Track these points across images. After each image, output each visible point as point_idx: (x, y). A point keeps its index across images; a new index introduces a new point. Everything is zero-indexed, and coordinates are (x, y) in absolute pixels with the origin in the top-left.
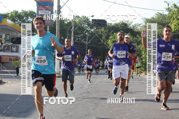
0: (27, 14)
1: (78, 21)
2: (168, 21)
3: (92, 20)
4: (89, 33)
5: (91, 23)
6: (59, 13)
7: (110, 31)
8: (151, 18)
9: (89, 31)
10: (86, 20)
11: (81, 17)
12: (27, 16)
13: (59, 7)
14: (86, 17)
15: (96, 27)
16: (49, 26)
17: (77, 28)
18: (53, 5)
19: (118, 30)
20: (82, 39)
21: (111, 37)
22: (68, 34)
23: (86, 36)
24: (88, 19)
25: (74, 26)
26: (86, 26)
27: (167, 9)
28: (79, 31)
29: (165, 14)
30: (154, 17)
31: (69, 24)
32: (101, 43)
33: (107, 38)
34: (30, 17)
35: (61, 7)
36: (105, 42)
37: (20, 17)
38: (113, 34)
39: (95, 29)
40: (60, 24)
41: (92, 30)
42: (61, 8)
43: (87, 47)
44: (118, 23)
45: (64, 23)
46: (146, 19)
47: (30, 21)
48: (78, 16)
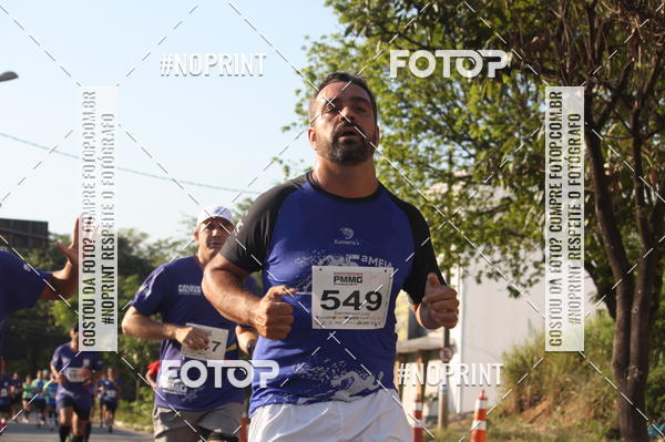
36: (42, 307)
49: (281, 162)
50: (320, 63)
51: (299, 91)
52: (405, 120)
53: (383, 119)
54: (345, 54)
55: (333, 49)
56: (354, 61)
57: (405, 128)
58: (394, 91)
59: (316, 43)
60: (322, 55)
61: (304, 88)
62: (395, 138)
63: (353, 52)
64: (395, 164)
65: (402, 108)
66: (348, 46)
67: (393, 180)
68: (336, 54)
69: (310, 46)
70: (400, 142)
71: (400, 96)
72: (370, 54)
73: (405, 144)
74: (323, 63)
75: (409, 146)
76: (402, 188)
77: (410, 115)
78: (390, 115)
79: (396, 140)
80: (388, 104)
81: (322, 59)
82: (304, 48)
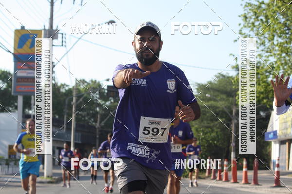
1: (83, 89)
2: (235, 87)
3: (108, 86)
5: (106, 92)
8: (206, 83)
9: (102, 105)
10: (97, 87)
11: (88, 81)
14: (97, 81)
15: (113, 97)
17: (81, 100)
20: (90, 119)
22: (66, 111)
23: (97, 113)
24: (100, 85)
25: (77, 97)
26: (97, 97)
27: (233, 67)
29: (230, 75)
30: (213, 81)
31: (68, 93)
39: (111, 102)
41: (107, 103)
42: (54, 66)
43: (100, 131)
45: (60, 92)
46: (199, 84)
47: (2, 87)
48: (84, 80)
49: (234, 56)
50: (249, 11)
51: (240, 24)
52: (288, 35)
53: (278, 35)
54: (260, 7)
55: (255, 5)
56: (264, 10)
57: (287, 39)
58: (282, 22)
59: (247, 3)
60: (250, 8)
61: (243, 23)
62: (283, 43)
63: (263, 6)
64: (284, 55)
65: (286, 30)
66: (261, 3)
67: (283, 62)
68: (256, 7)
69: (244, 4)
70: (285, 45)
71: (285, 25)
72: (271, 6)
73: (288, 46)
74: (251, 11)
75: (289, 47)
76: (287, 65)
77: (290, 33)
78: (281, 33)
79: (284, 44)
80: (280, 29)
81: (250, 9)
82: (242, 5)
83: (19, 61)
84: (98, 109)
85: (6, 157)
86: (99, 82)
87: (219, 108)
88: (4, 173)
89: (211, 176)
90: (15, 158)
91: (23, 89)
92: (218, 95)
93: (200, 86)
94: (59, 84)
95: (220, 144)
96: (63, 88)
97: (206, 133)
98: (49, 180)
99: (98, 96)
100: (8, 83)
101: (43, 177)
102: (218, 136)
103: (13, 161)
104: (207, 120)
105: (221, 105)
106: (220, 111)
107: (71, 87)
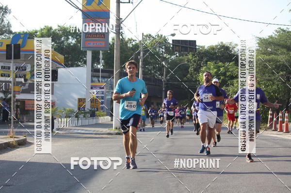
0: (67, 32)
1: (149, 43)
3: (173, 41)
4: (168, 63)
5: (172, 46)
6: (120, 29)
7: (201, 59)
8: (268, 37)
9: (168, 58)
10: (162, 41)
12: (66, 36)
13: (119, 21)
14: (163, 36)
15: (179, 52)
16: (102, 51)
17: (147, 54)
18: (109, 18)
19: (215, 57)
20: (156, 73)
21: (203, 69)
23: (163, 66)
24: (165, 40)
25: (144, 51)
26: (162, 52)
28: (151, 59)
29: (290, 30)
30: (273, 35)
31: (135, 48)
32: (187, 78)
33: (197, 70)
34: (72, 37)
35: (123, 20)
36: (194, 77)
37: (55, 37)
38: (207, 64)
39: (177, 56)
40: (121, 48)
41: (172, 57)
42: (122, 22)
43: (165, 84)
44: (214, 45)
45: (127, 47)
46: (260, 38)
47: (71, 43)
48: (150, 35)
83: (88, 18)
84: (163, 63)
85: (76, 110)
86: (165, 37)
87: (280, 61)
88: (74, 125)
89: (272, 127)
90: (84, 110)
91: (91, 45)
92: (279, 49)
93: (262, 40)
94: (127, 39)
95: (280, 97)
96: (131, 43)
97: (268, 86)
98: (117, 131)
99: (164, 50)
100: (77, 39)
101: (111, 129)
102: (279, 88)
103: (82, 113)
104: (268, 73)
105: (282, 59)
106: (280, 65)
107: (137, 42)
